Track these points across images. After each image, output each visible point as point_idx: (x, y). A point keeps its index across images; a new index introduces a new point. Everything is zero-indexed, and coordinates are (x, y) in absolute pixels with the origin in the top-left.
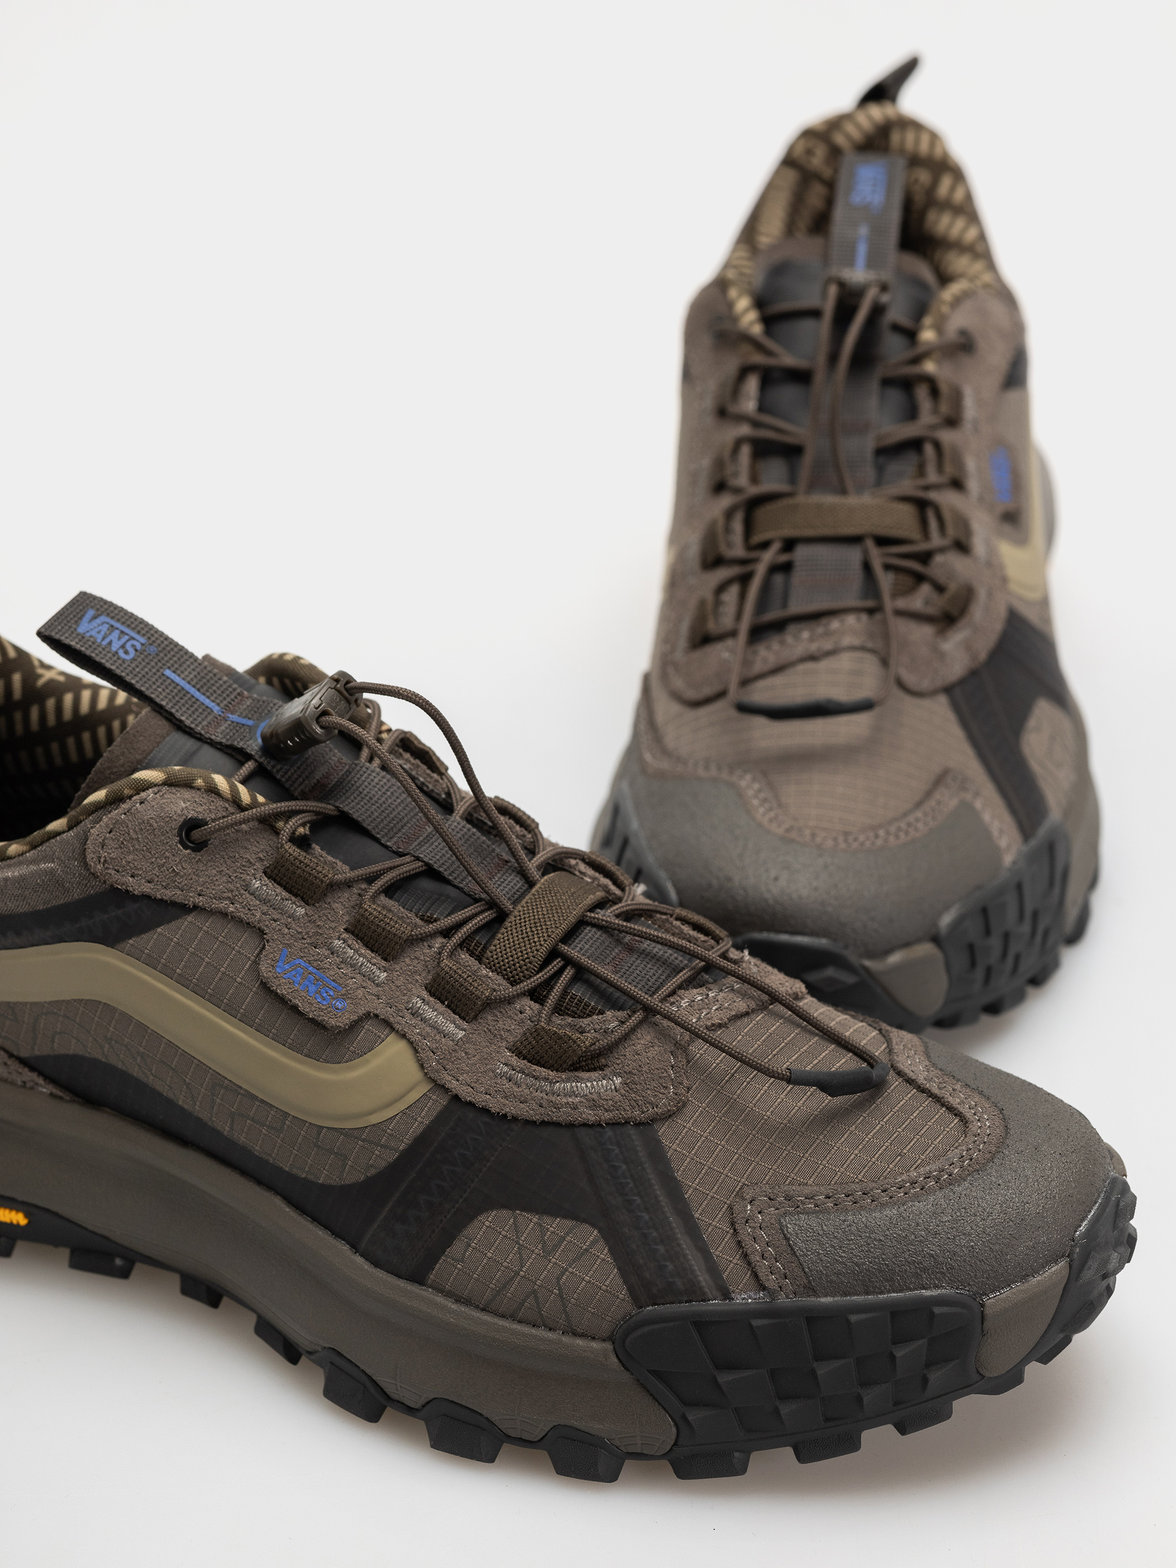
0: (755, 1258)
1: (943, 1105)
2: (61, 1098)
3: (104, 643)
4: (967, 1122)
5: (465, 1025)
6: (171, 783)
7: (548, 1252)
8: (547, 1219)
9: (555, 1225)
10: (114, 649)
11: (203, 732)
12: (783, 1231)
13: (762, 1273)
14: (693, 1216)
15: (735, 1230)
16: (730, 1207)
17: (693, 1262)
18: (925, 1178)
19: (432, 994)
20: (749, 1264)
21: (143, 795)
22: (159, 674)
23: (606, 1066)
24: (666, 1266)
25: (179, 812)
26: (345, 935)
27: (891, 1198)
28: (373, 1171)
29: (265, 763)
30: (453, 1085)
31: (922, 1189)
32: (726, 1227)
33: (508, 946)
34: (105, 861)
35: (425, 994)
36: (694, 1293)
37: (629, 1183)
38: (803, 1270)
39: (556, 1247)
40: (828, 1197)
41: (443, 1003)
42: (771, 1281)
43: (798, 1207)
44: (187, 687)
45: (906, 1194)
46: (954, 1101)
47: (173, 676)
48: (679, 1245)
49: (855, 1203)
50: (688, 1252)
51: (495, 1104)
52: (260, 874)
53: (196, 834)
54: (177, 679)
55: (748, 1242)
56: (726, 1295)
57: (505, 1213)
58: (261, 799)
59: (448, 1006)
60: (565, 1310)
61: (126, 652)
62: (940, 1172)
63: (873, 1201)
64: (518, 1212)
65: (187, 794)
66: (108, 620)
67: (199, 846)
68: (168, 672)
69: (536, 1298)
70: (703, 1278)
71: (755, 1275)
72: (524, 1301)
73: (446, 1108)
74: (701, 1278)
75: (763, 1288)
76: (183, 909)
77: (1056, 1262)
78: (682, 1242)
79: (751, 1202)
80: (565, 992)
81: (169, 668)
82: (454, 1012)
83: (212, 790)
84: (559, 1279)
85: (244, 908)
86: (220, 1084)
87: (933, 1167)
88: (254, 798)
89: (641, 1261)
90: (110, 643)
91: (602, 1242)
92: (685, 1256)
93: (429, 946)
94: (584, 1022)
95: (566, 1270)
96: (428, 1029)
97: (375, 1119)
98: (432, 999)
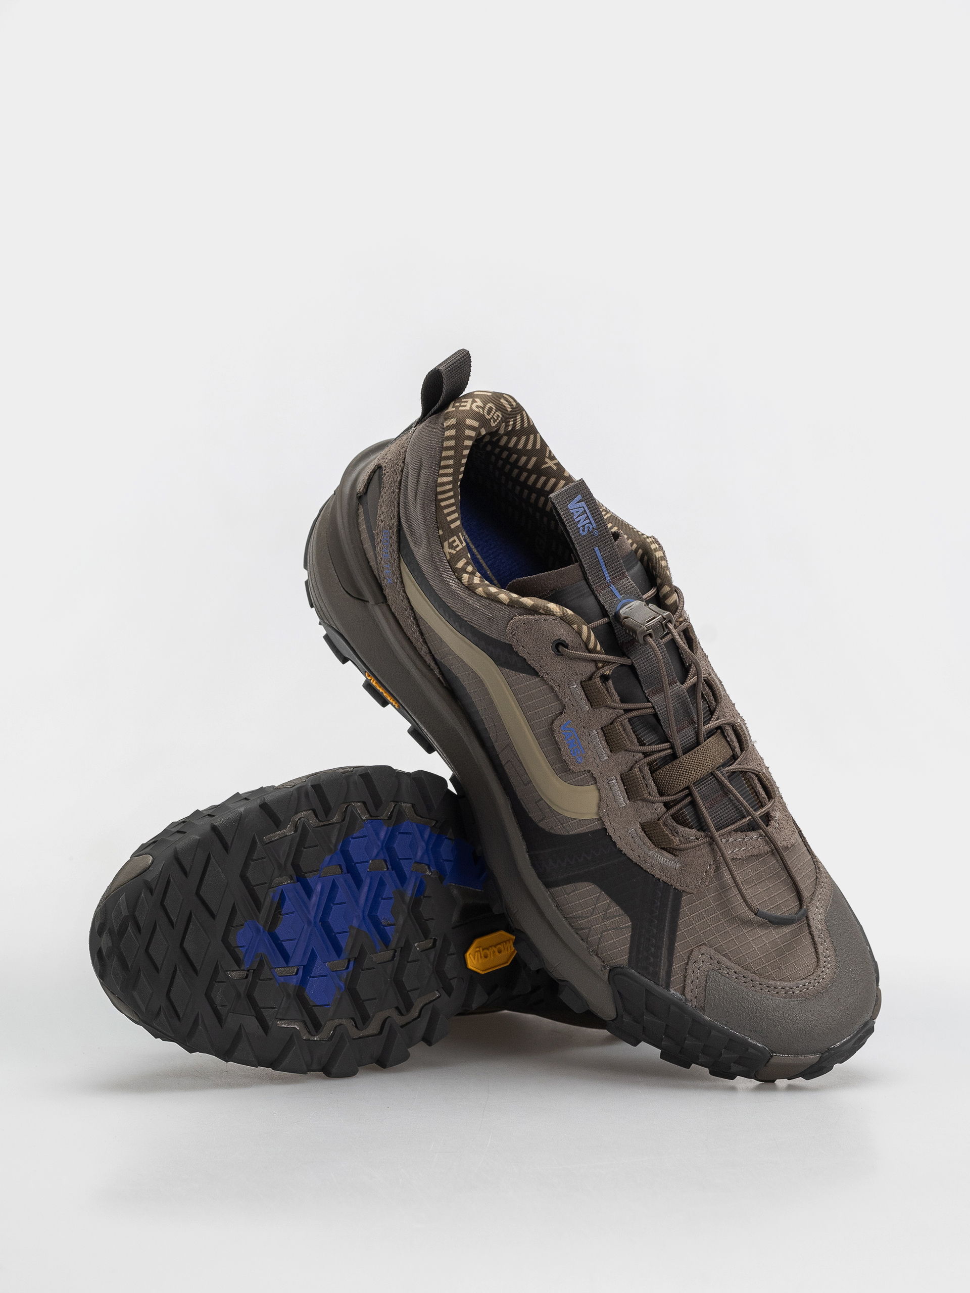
0: (689, 981)
1: (815, 948)
2: (442, 683)
3: (576, 520)
4: (818, 965)
5: (628, 802)
6: (563, 618)
7: (606, 918)
8: (613, 904)
9: (615, 909)
10: (579, 526)
11: (595, 589)
12: (707, 977)
13: (688, 989)
14: (674, 944)
15: (688, 962)
16: (692, 951)
17: (662, 965)
18: (782, 988)
19: (622, 780)
20: (685, 981)
21: (547, 617)
22: (592, 548)
23: (678, 856)
24: (650, 958)
25: (559, 634)
26: (599, 731)
27: (762, 989)
28: (553, 832)
29: (613, 623)
30: (607, 824)
31: (777, 993)
32: (685, 958)
33: (668, 775)
34: (514, 634)
35: (619, 778)
36: (655, 977)
37: (656, 912)
38: (705, 1000)
39: (610, 918)
40: (735, 972)
41: (624, 786)
42: (689, 995)
43: (720, 969)
44: (601, 561)
45: (769, 991)
46: (821, 948)
47: (598, 552)
48: (661, 953)
49: (745, 982)
50: (663, 959)
51: (620, 844)
52: (578, 682)
53: (561, 648)
54: (599, 555)
55: (690, 971)
56: (668, 987)
57: (598, 889)
58: (599, 648)
59: (625, 789)
60: (598, 946)
61: (583, 530)
62: (790, 988)
63: (753, 986)
64: (603, 893)
65: (567, 627)
66: (585, 506)
67: (558, 653)
68: (596, 549)
69: (589, 932)
70: (663, 973)
71: (684, 987)
72: (584, 929)
73: (598, 830)
74: (661, 974)
75: (683, 994)
76: (536, 674)
77: (815, 1054)
78: (663, 953)
79: (702, 954)
80: (681, 809)
81: (598, 546)
82: (627, 793)
83: (579, 633)
84: (604, 931)
85: (563, 692)
86: (510, 746)
87: (789, 984)
88: (595, 646)
89: (641, 949)
90: (579, 521)
91: (630, 929)
92: (661, 960)
93: (634, 756)
94: (681, 829)
95: (609, 930)
96: (611, 795)
97: (566, 814)
98: (620, 781)
